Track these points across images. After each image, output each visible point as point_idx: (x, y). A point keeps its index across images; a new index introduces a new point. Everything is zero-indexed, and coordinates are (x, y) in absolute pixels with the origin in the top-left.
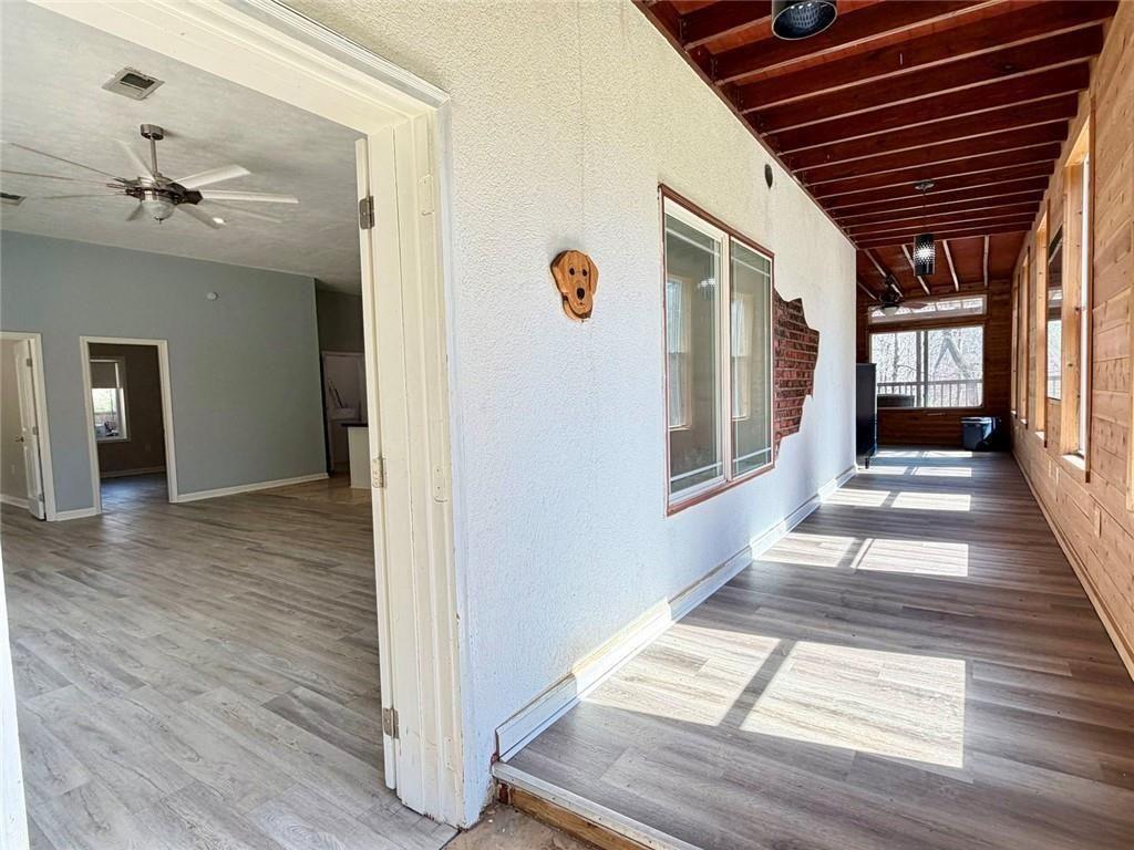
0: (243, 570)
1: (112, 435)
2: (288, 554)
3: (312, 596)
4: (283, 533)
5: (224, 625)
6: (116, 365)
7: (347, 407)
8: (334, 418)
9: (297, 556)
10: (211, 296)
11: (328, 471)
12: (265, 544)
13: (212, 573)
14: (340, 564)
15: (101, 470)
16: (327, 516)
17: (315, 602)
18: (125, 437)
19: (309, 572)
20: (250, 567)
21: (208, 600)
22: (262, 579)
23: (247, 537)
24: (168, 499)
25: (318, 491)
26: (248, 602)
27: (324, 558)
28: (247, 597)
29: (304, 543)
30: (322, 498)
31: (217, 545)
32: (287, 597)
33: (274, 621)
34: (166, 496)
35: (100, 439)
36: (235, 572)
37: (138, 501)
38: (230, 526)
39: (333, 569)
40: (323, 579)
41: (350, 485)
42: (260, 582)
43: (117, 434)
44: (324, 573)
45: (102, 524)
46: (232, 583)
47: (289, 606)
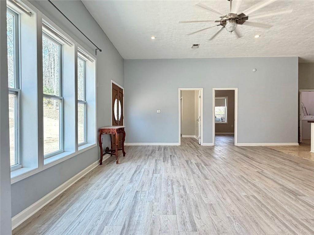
0: (253, 182)
1: (223, 121)
2: (275, 180)
3: (286, 211)
4: (275, 168)
5: (238, 211)
6: (226, 99)
7: (310, 115)
8: (303, 119)
9: (280, 182)
10: (254, 70)
11: (299, 142)
12: (265, 171)
13: (240, 179)
14: (304, 196)
15: (216, 131)
16: (297, 164)
17: (288, 217)
18: (226, 122)
19: (285, 194)
20: (257, 181)
21: (235, 193)
22: (261, 190)
23: (258, 165)
24: (234, 144)
25: (293, 150)
26: (251, 201)
27: (294, 188)
28: (251, 198)
29: (284, 176)
30: (295, 154)
31: (245, 166)
32: (271, 206)
33: (263, 220)
34: (233, 143)
35: (216, 122)
36: (250, 182)
37: (226, 143)
38: (252, 159)
39: (299, 197)
40: (294, 202)
41: (310, 150)
42: (259, 191)
43: (224, 121)
44: (294, 198)
45: (213, 149)
46: (247, 187)
47: (271, 212)
